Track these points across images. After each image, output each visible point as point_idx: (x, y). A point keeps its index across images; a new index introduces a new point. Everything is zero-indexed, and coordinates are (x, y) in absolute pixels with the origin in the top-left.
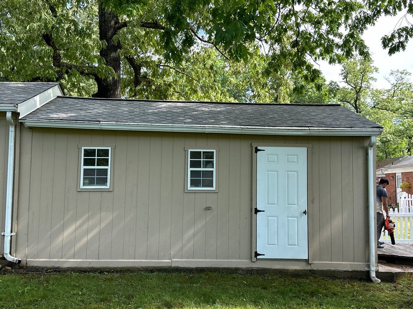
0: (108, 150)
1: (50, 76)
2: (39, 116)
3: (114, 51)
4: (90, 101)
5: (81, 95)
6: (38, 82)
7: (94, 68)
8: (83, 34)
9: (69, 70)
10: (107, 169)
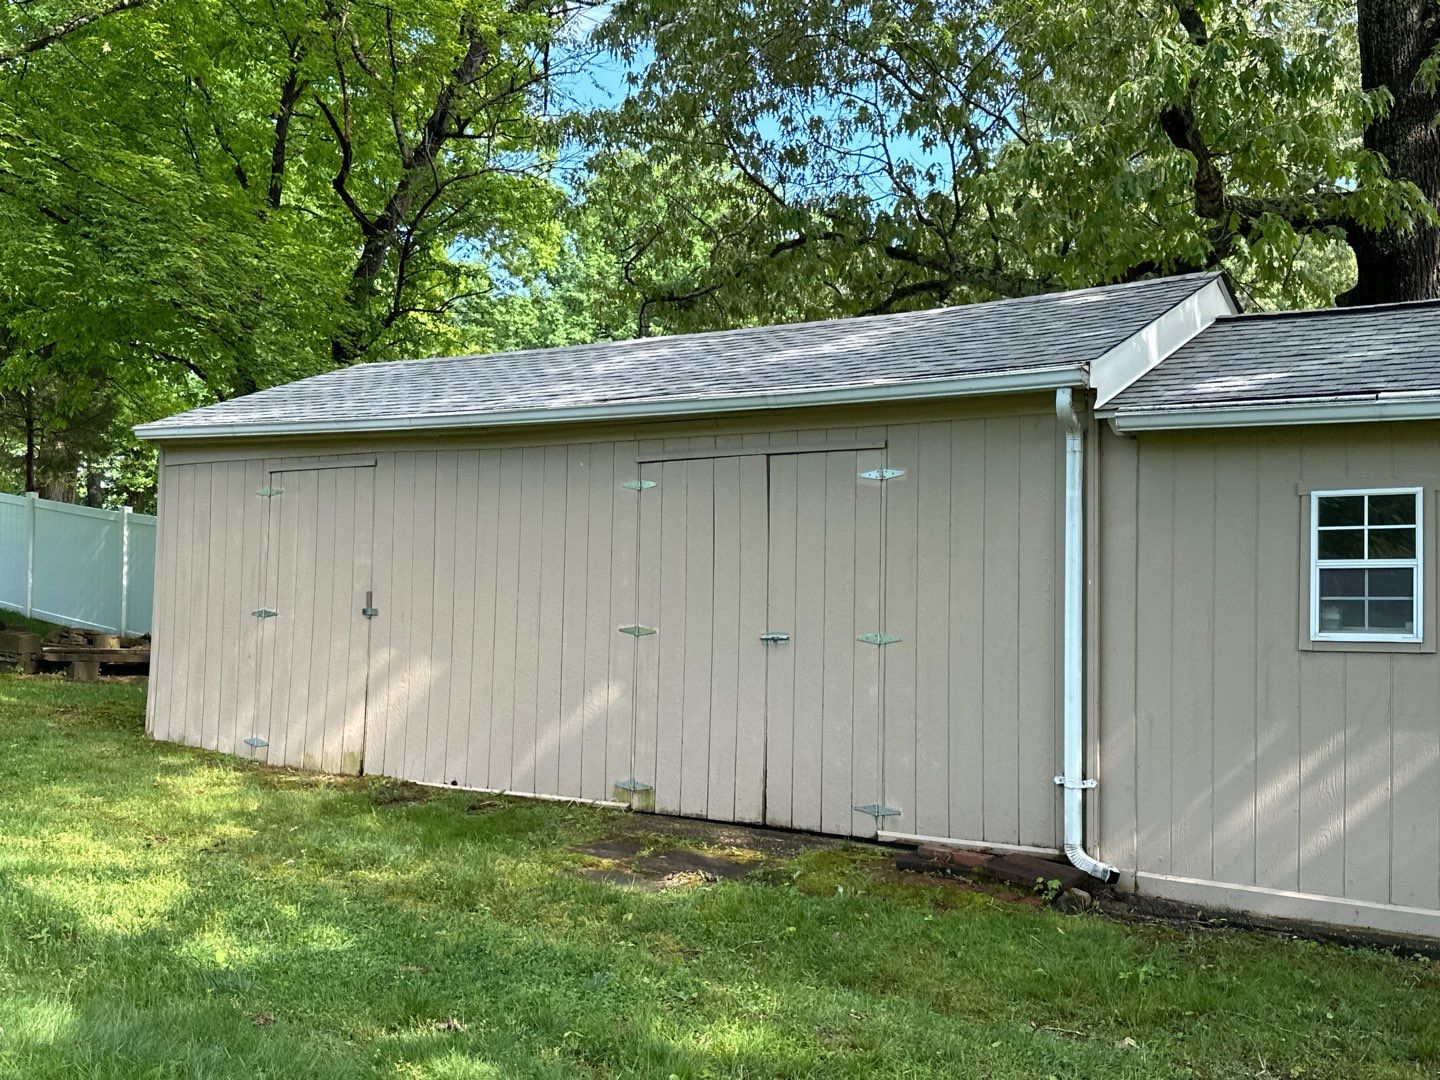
0: (1412, 497)
1: (1186, 250)
2: (1159, 393)
3: (1421, 121)
4: (1334, 320)
5: (1294, 305)
6: (1147, 278)
7: (1343, 198)
8: (1301, 84)
9: (1254, 222)
10: (1412, 569)
